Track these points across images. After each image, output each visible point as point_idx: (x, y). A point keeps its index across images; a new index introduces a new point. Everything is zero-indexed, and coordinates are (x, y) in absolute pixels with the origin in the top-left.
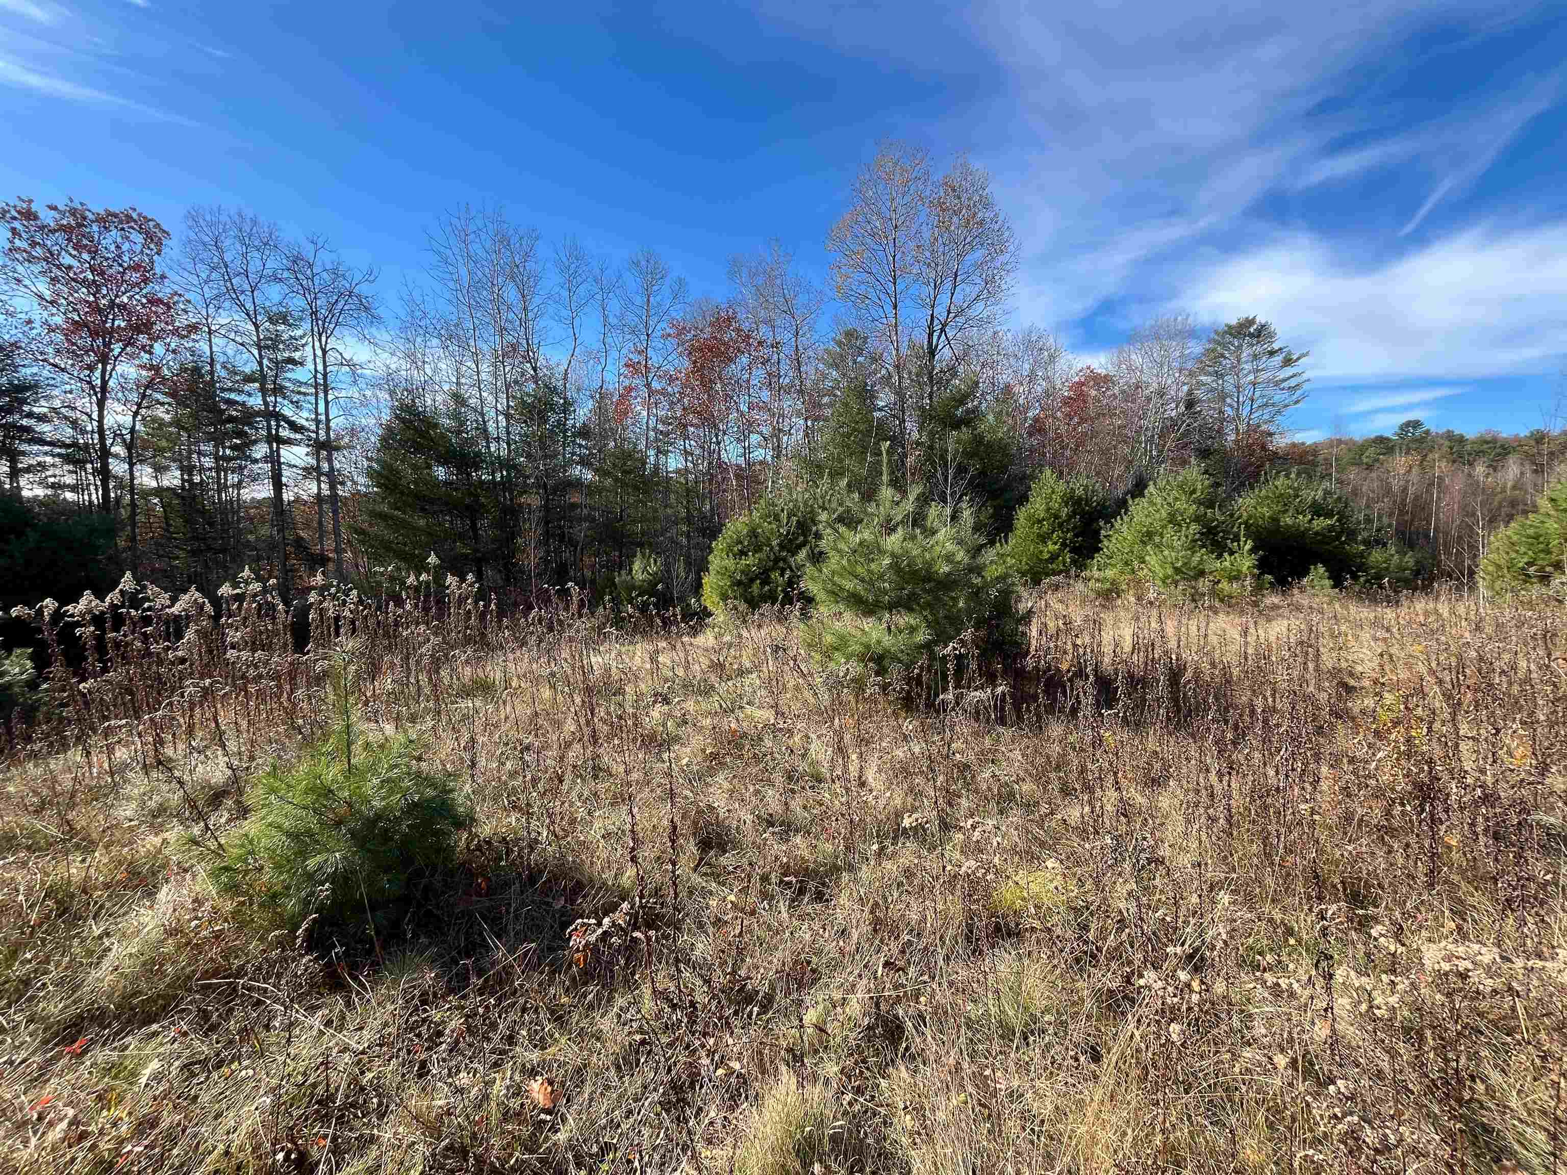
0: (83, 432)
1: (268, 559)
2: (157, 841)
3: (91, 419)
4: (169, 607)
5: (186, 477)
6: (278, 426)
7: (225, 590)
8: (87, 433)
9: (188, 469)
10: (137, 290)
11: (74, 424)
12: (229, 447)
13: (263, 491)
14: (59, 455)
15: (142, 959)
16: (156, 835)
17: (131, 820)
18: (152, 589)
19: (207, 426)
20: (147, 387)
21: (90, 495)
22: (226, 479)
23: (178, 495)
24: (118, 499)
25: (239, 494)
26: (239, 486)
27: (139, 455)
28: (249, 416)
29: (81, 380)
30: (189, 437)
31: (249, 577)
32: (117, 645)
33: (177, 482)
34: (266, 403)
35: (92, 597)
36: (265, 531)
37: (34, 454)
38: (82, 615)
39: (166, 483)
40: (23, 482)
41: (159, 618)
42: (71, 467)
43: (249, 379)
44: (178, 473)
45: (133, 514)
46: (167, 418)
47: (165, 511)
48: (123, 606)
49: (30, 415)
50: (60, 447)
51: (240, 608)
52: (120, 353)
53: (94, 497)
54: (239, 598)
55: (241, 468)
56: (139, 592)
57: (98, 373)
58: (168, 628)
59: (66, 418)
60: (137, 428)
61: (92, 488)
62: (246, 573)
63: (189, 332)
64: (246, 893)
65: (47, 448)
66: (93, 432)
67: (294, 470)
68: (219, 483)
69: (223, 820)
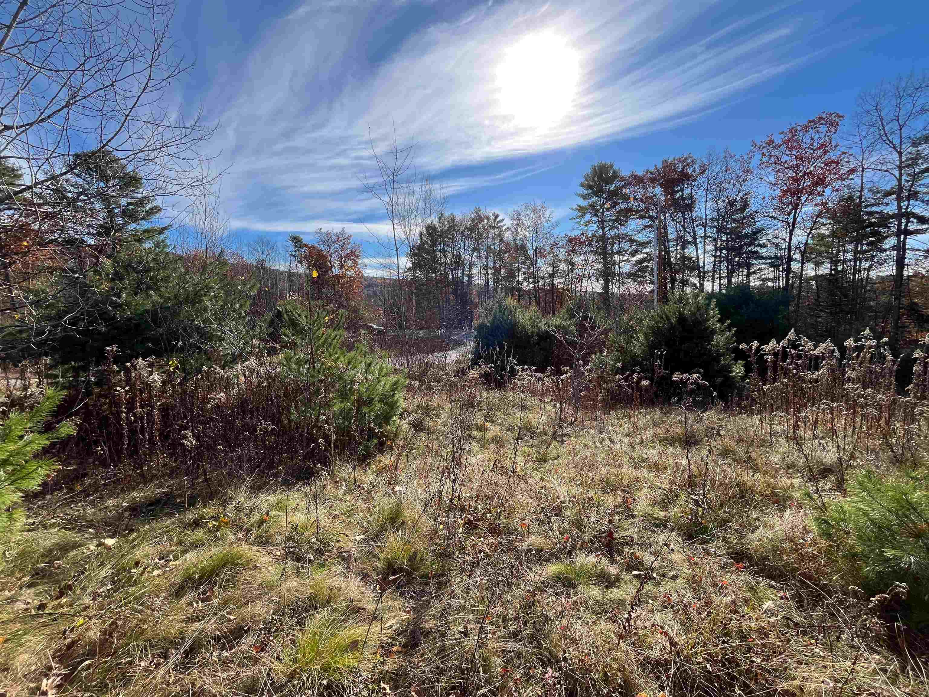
0: (781, 249)
1: (884, 318)
2: (789, 482)
3: (786, 242)
4: (813, 350)
5: (833, 267)
6: (907, 222)
7: (850, 343)
8: (782, 249)
9: (835, 262)
10: (820, 160)
11: (777, 246)
12: (866, 244)
13: (889, 270)
14: (768, 263)
15: (773, 543)
16: (788, 478)
17: (776, 464)
18: (804, 340)
19: (851, 233)
20: (818, 216)
21: (779, 283)
22: (860, 266)
23: (827, 279)
24: (793, 283)
25: (868, 275)
26: (869, 269)
27: (807, 257)
28: (884, 220)
29: (783, 221)
30: (839, 242)
31: (868, 335)
32: (782, 368)
33: (827, 271)
34: (900, 208)
35: (775, 343)
36: (884, 299)
37: (758, 264)
38: (769, 351)
39: (820, 272)
40: (751, 279)
41: (806, 356)
42: (772, 269)
43: (888, 194)
44: (829, 265)
45: (800, 292)
46: (827, 233)
47: (818, 289)
48: (788, 348)
49: (759, 245)
50: (769, 259)
51: (858, 356)
52: (805, 201)
53: (781, 283)
54: (859, 349)
55: (873, 257)
56: (797, 340)
57: (792, 216)
58: (810, 362)
59: (773, 243)
60: (809, 242)
61: (781, 279)
62: (867, 331)
63: (849, 175)
64: (835, 541)
65: (763, 261)
66: (785, 249)
67: (917, 253)
68: (855, 269)
69: (827, 487)
